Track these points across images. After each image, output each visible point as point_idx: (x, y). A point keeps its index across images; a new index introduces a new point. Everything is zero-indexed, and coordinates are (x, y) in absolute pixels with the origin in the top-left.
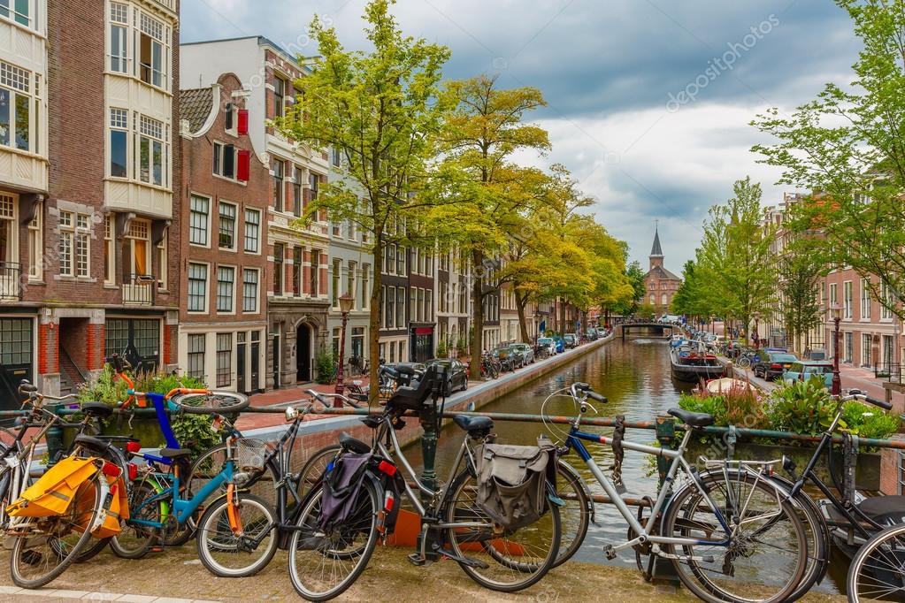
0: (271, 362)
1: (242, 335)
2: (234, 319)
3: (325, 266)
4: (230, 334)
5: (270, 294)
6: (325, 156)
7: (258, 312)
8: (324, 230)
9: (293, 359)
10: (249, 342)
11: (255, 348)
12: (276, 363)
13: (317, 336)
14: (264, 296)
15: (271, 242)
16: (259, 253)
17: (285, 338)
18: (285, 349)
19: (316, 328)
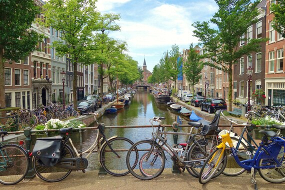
0: (34, 102)
1: (24, 93)
2: (21, 87)
3: (50, 69)
4: (20, 93)
5: (33, 78)
6: (49, 32)
7: (29, 85)
8: (50, 57)
9: (41, 100)
10: (26, 95)
11: (28, 97)
12: (35, 102)
13: (48, 92)
14: (30, 79)
15: (32, 61)
16: (29, 64)
17: (38, 93)
18: (38, 97)
19: (48, 89)
